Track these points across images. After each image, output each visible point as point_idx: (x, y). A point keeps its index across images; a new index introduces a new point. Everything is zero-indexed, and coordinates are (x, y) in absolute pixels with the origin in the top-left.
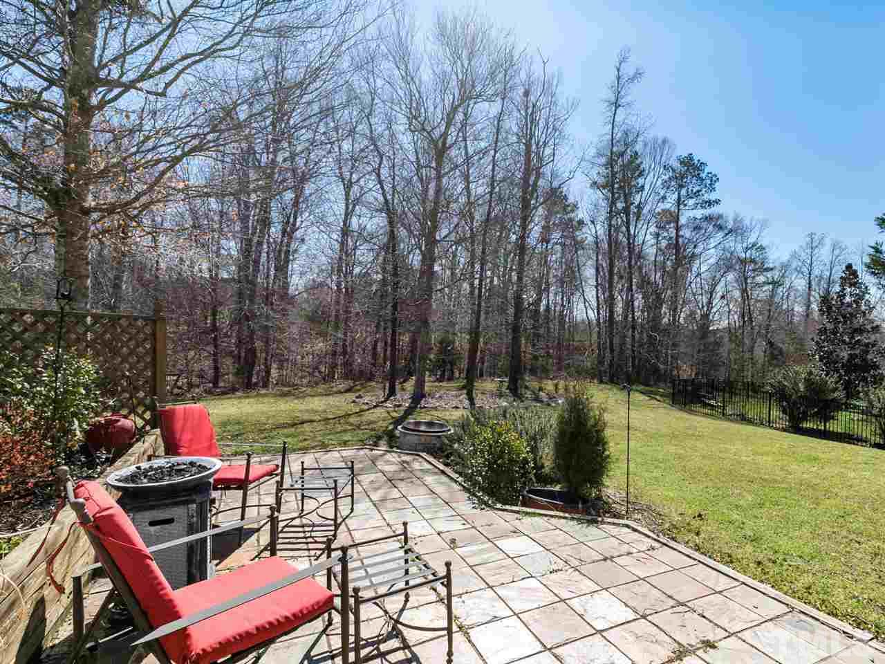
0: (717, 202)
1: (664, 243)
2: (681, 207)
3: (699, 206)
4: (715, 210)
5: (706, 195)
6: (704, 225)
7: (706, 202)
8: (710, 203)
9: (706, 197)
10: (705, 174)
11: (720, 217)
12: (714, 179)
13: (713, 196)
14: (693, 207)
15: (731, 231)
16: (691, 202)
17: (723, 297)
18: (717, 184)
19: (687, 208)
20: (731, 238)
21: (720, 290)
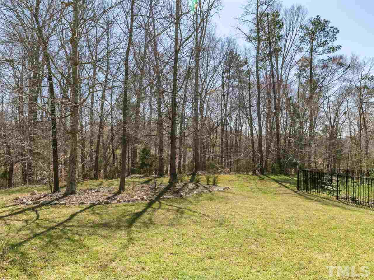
0: (339, 47)
1: (304, 80)
2: (313, 53)
3: (326, 52)
4: (337, 53)
5: (330, 43)
6: (330, 64)
7: (331, 48)
8: (333, 49)
9: (330, 44)
10: (329, 28)
11: (341, 57)
12: (335, 31)
13: (335, 44)
14: (321, 53)
15: (349, 67)
16: (320, 49)
17: (345, 113)
18: (338, 34)
19: (318, 53)
20: (349, 71)
21: (343, 108)
